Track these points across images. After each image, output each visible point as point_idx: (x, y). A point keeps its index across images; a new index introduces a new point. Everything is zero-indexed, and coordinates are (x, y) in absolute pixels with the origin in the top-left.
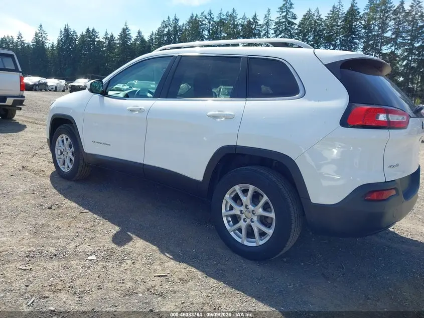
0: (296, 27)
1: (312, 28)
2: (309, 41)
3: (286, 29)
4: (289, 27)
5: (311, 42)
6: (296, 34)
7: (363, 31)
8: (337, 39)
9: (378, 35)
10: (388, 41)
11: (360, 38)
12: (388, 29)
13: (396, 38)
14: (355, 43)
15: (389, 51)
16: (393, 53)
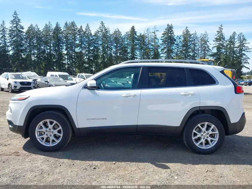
0: (24, 34)
1: (35, 36)
2: (34, 43)
3: (17, 35)
4: (19, 34)
5: (35, 43)
6: (25, 38)
7: (64, 39)
8: (51, 43)
9: (72, 42)
10: (78, 46)
11: (63, 43)
12: (77, 40)
13: (81, 44)
14: (61, 46)
15: (79, 51)
16: (81, 52)
